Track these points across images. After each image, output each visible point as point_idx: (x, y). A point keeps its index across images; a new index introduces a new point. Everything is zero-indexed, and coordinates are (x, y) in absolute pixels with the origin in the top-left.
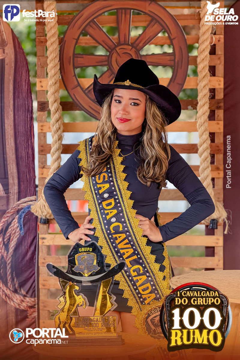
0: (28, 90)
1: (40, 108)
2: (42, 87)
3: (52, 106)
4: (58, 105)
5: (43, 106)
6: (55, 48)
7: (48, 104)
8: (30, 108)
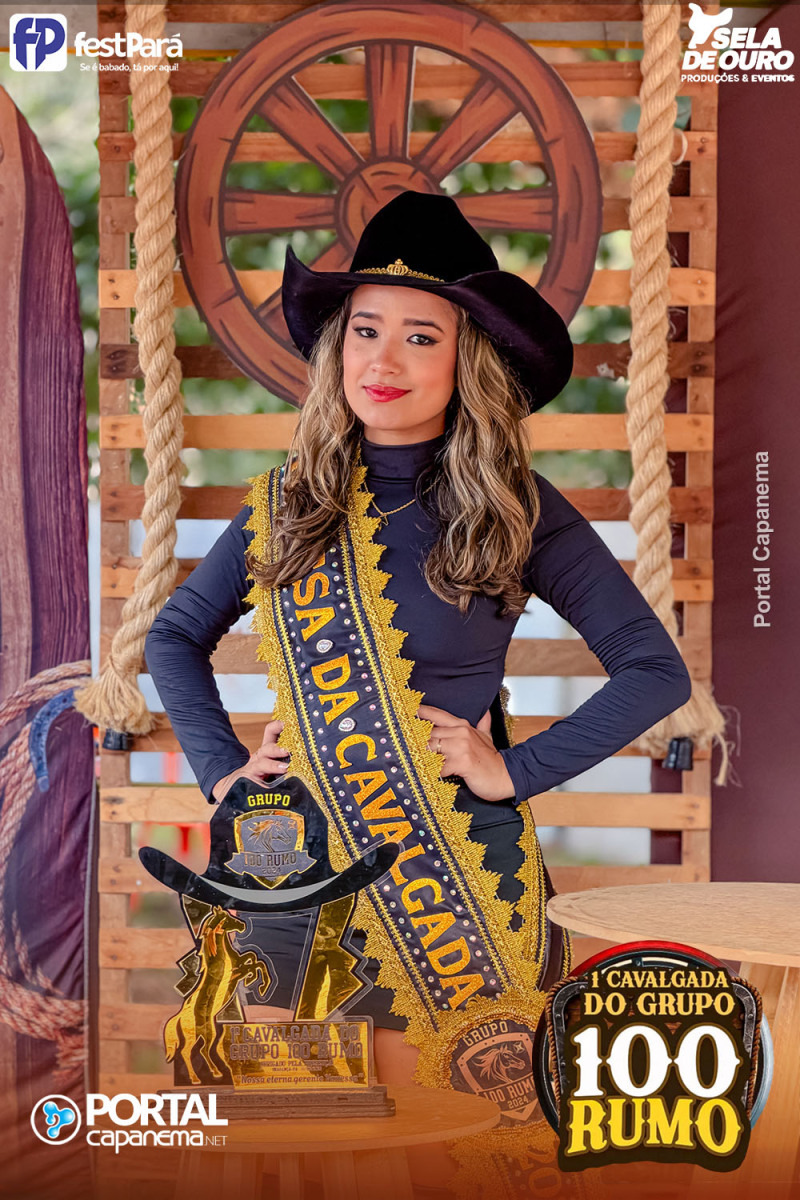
0: (68, 307)
1: (110, 368)
2: (117, 297)
3: (149, 358)
4: (168, 356)
5: (119, 361)
6: (160, 169)
7: (137, 354)
8: (76, 369)
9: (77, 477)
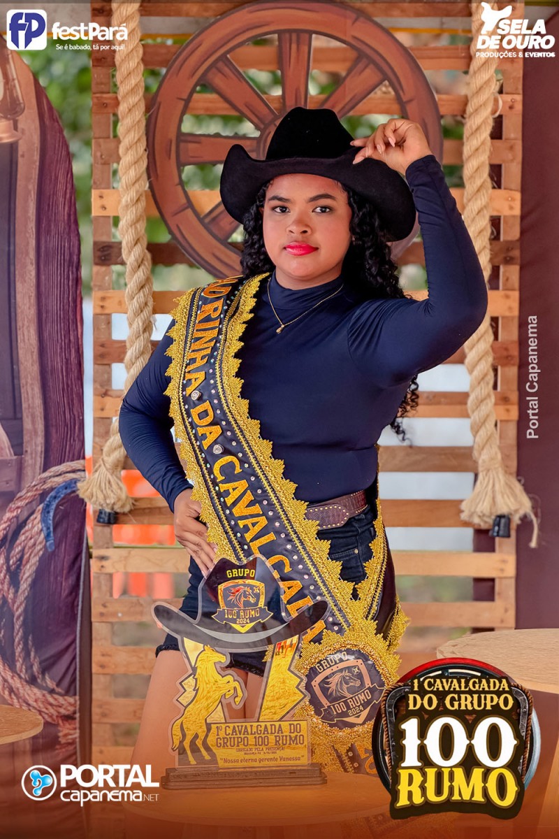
0: (69, 215)
1: (100, 258)
2: (104, 208)
3: (130, 252)
4: (143, 251)
5: (106, 253)
6: (137, 119)
7: (120, 249)
8: (75, 257)
9: (76, 333)
